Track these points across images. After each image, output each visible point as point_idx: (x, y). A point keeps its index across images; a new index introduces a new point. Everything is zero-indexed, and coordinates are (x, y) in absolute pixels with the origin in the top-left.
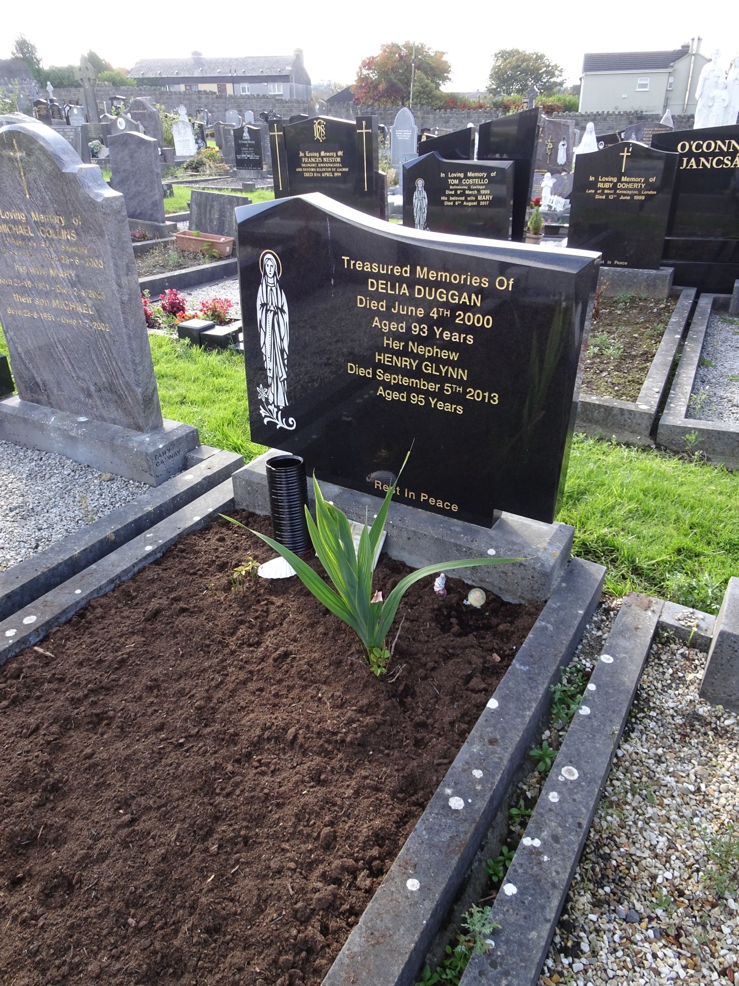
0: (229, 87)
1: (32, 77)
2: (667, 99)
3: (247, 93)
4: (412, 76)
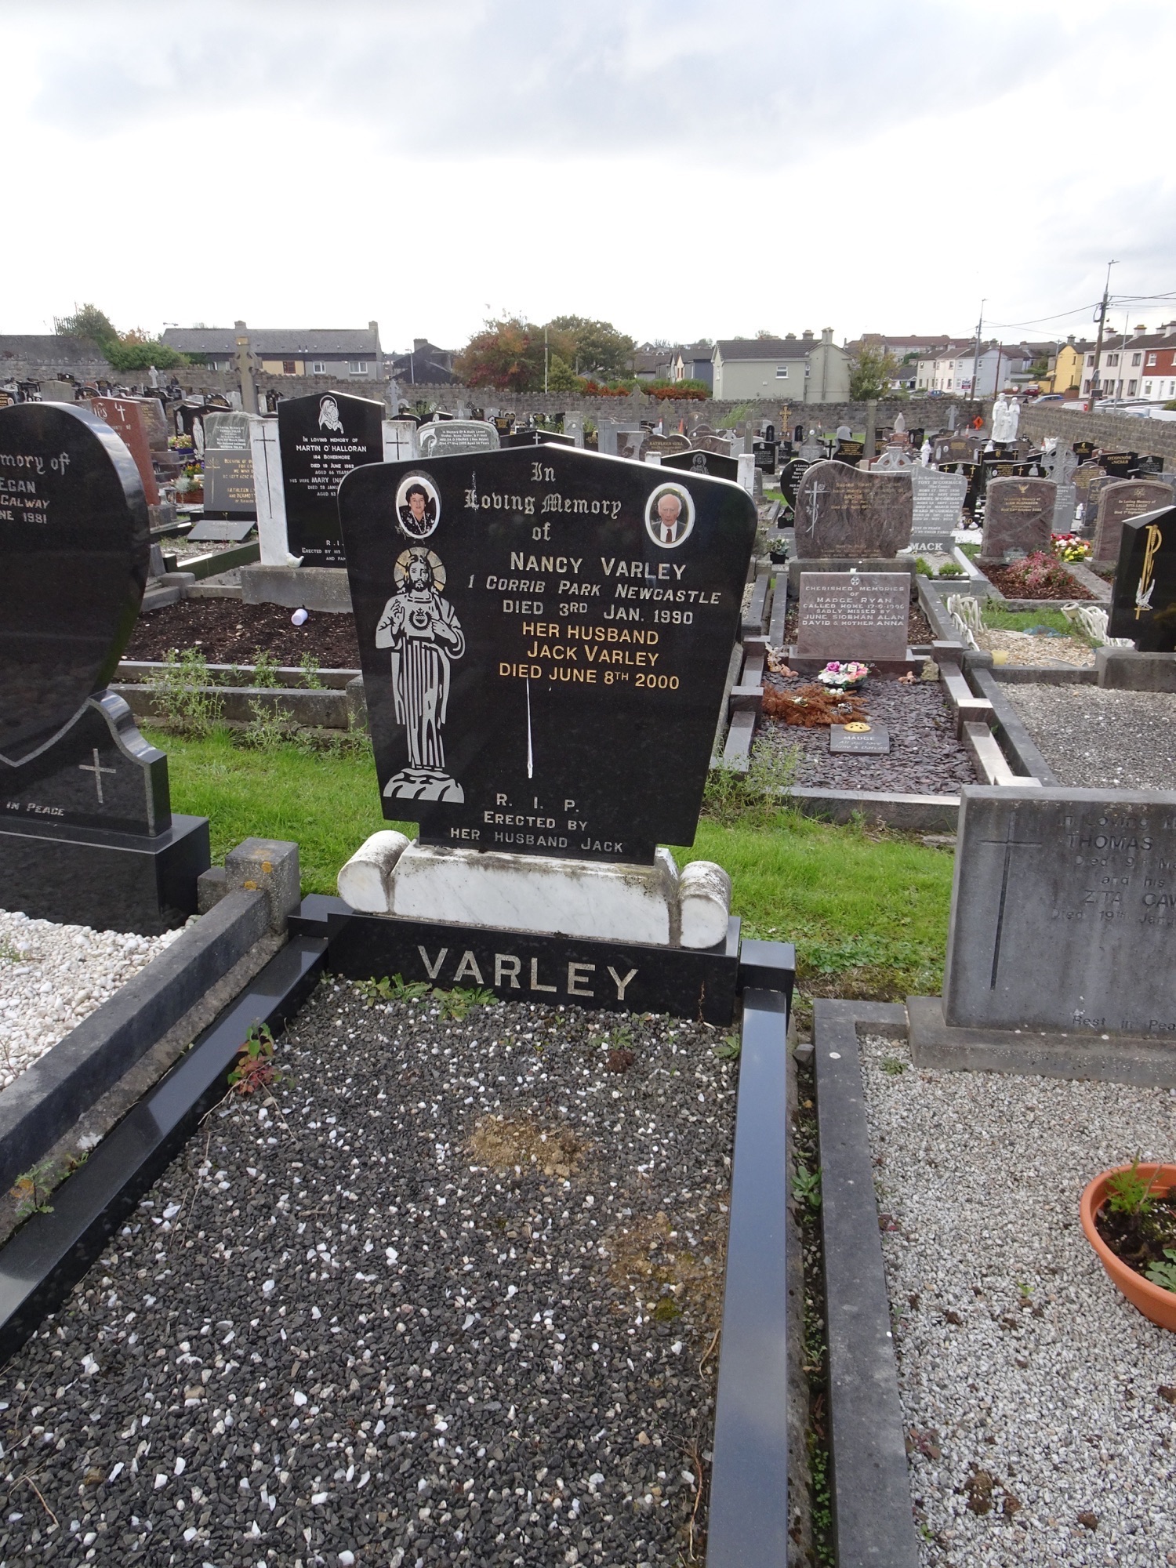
0: (299, 366)
1: (102, 357)
2: (806, 387)
3: (322, 372)
4: (546, 360)
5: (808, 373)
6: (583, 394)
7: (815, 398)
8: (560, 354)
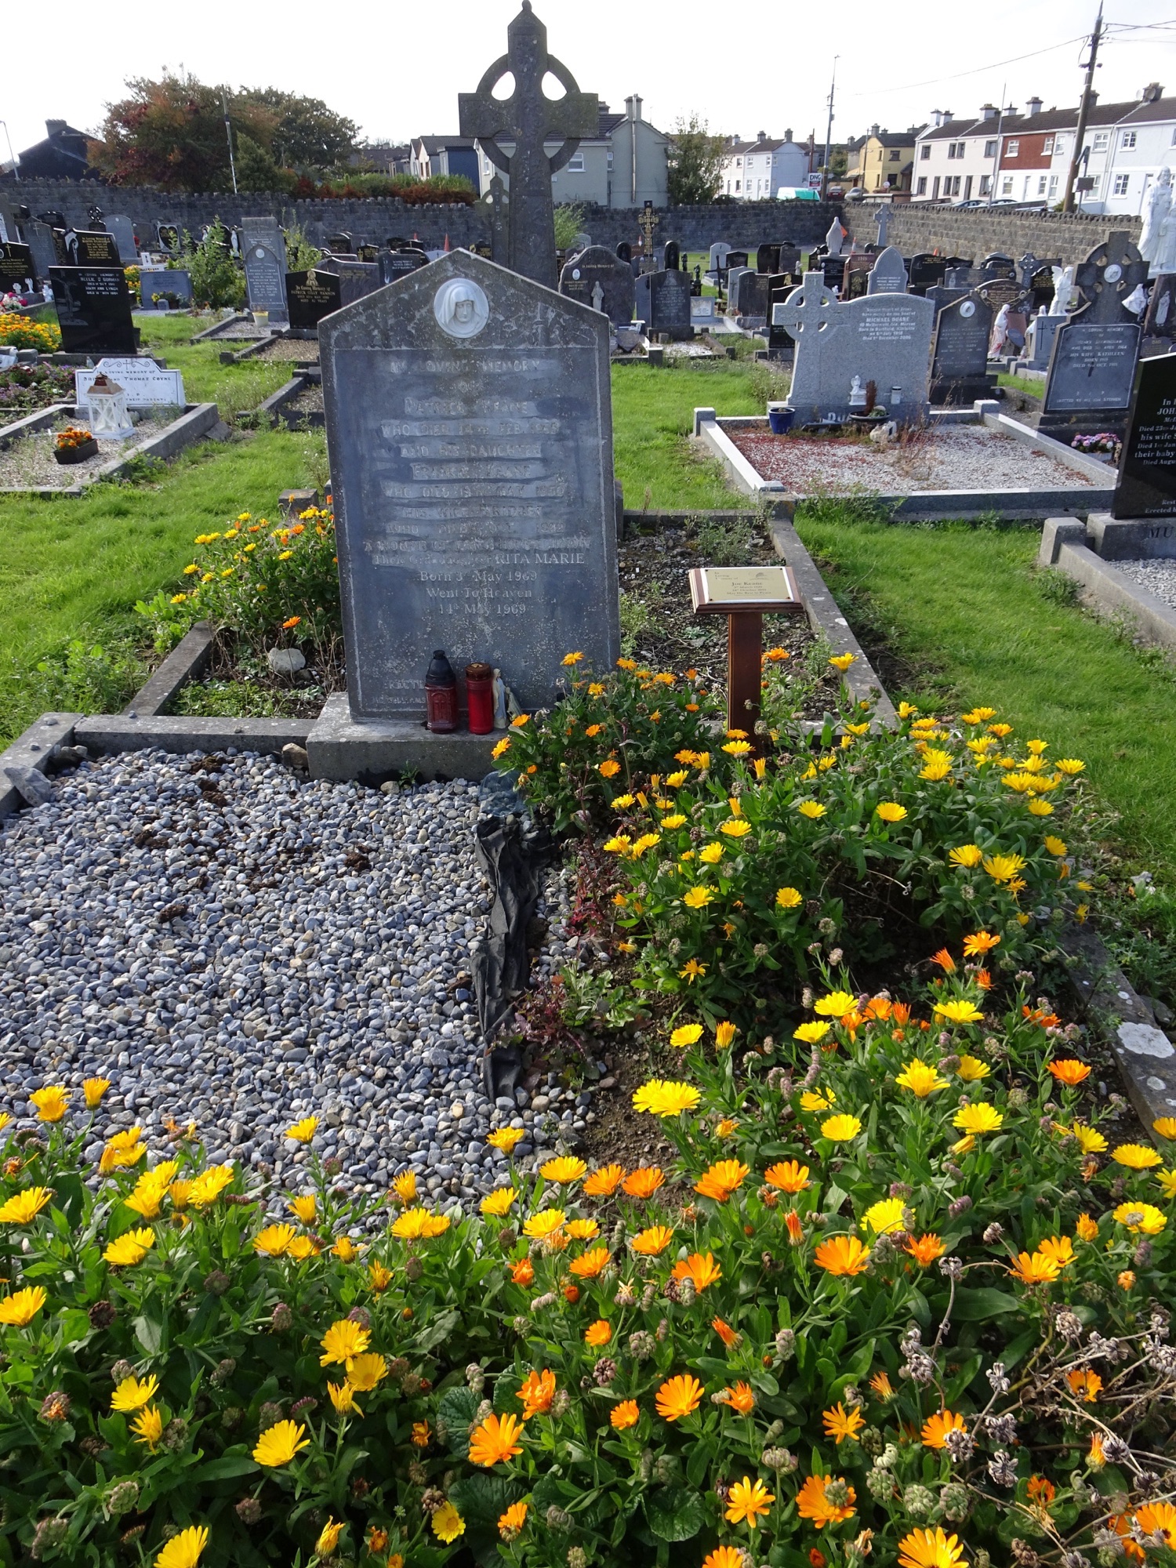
2: (609, 184)
4: (229, 142)
5: (610, 164)
6: (294, 196)
7: (621, 203)
8: (252, 131)
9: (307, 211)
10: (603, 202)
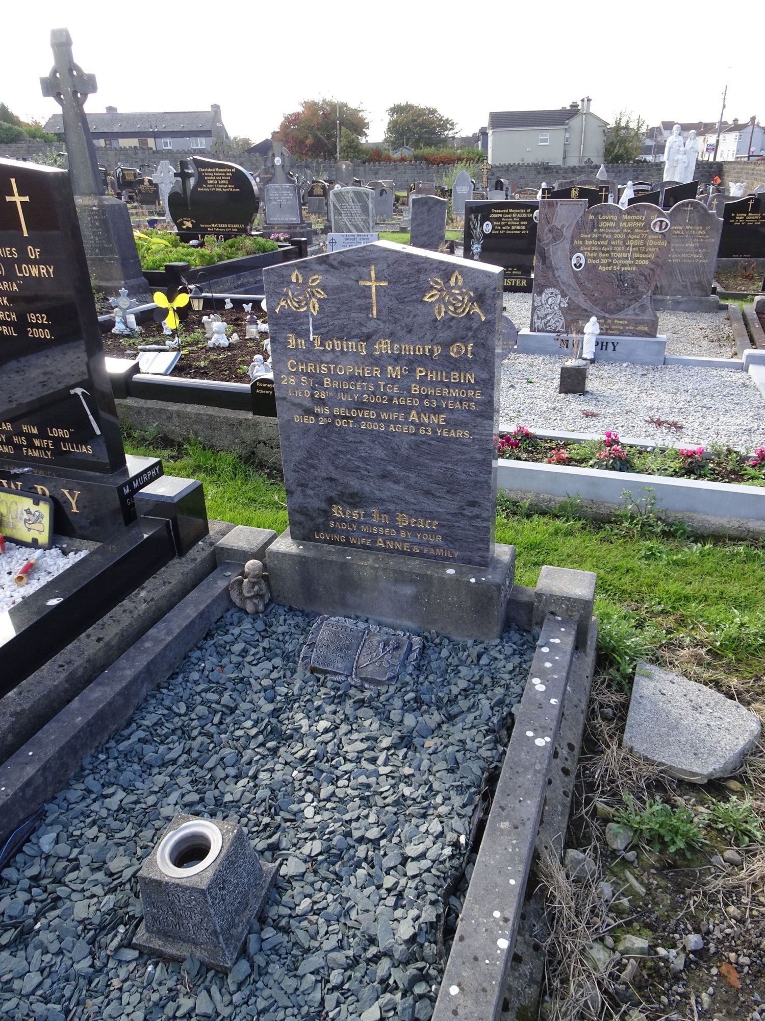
2: (565, 152)
3: (169, 148)
5: (567, 140)
9: (370, 169)
10: (559, 162)
